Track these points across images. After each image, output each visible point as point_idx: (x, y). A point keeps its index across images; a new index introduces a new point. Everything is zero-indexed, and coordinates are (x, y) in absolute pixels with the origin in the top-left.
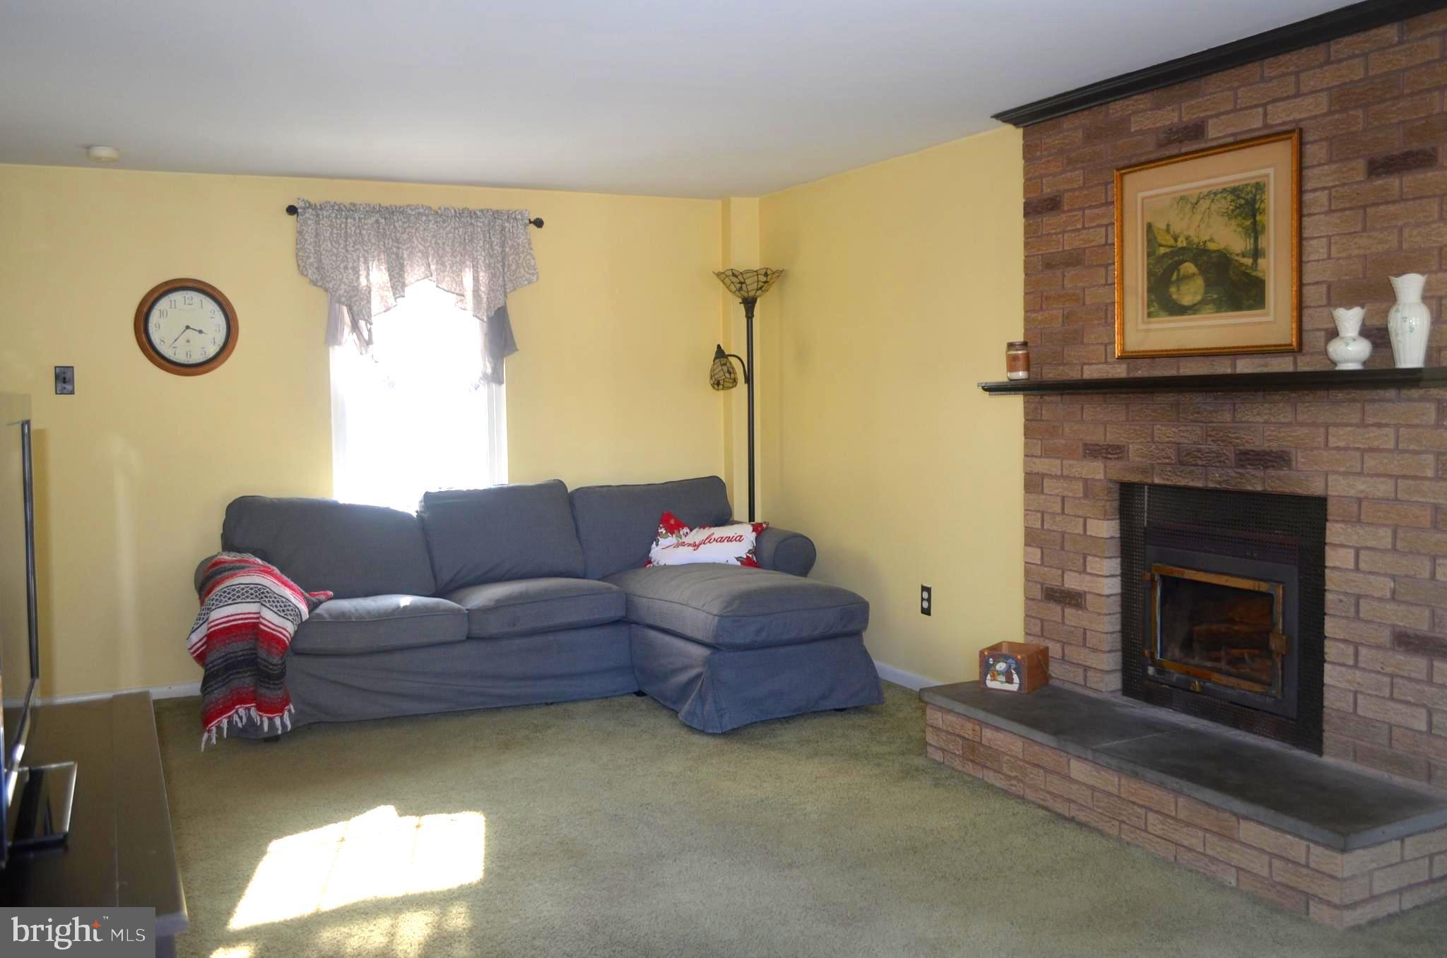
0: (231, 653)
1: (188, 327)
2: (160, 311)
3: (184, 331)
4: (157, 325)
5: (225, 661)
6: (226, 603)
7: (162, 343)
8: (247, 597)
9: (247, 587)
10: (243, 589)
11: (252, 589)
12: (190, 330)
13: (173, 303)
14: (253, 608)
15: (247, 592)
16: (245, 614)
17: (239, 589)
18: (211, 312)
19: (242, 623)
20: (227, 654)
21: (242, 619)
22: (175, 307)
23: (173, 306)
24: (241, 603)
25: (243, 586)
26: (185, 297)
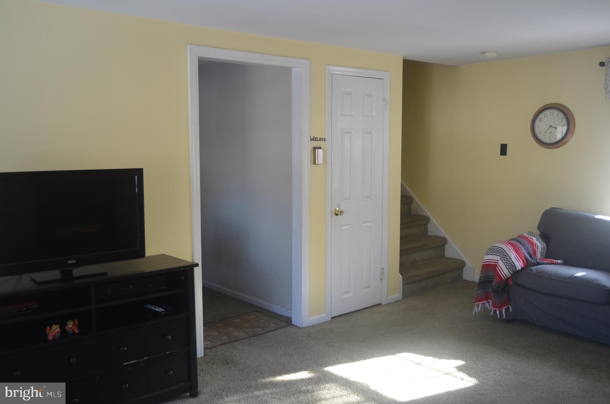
0: (488, 276)
1: (551, 126)
2: (540, 119)
3: (549, 127)
4: (538, 126)
5: (484, 279)
6: (489, 254)
7: (539, 134)
8: (497, 253)
9: (498, 249)
10: (496, 249)
11: (499, 250)
12: (552, 127)
13: (545, 115)
14: (497, 258)
15: (498, 251)
16: (495, 260)
17: (495, 249)
18: (561, 119)
19: (494, 264)
20: (486, 276)
21: (494, 262)
22: (546, 117)
23: (545, 117)
24: (495, 255)
25: (497, 248)
26: (550, 112)
